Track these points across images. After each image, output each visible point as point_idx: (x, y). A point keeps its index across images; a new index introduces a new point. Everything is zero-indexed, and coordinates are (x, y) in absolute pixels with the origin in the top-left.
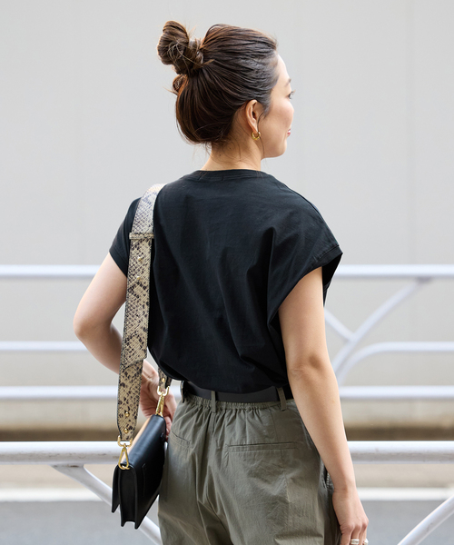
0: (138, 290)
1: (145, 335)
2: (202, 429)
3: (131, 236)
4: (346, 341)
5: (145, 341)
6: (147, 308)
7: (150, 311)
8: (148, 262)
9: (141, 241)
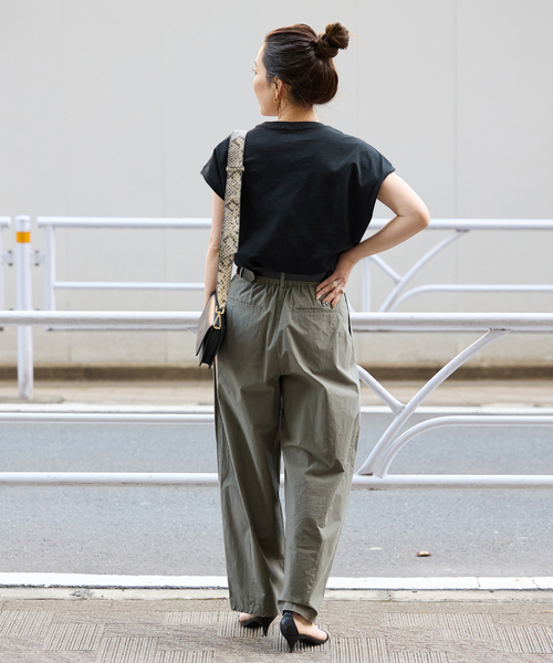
0: (232, 206)
1: (237, 236)
2: (273, 298)
3: (227, 169)
4: (397, 282)
5: (237, 241)
6: (238, 218)
7: (241, 220)
8: (240, 187)
9: (234, 172)
